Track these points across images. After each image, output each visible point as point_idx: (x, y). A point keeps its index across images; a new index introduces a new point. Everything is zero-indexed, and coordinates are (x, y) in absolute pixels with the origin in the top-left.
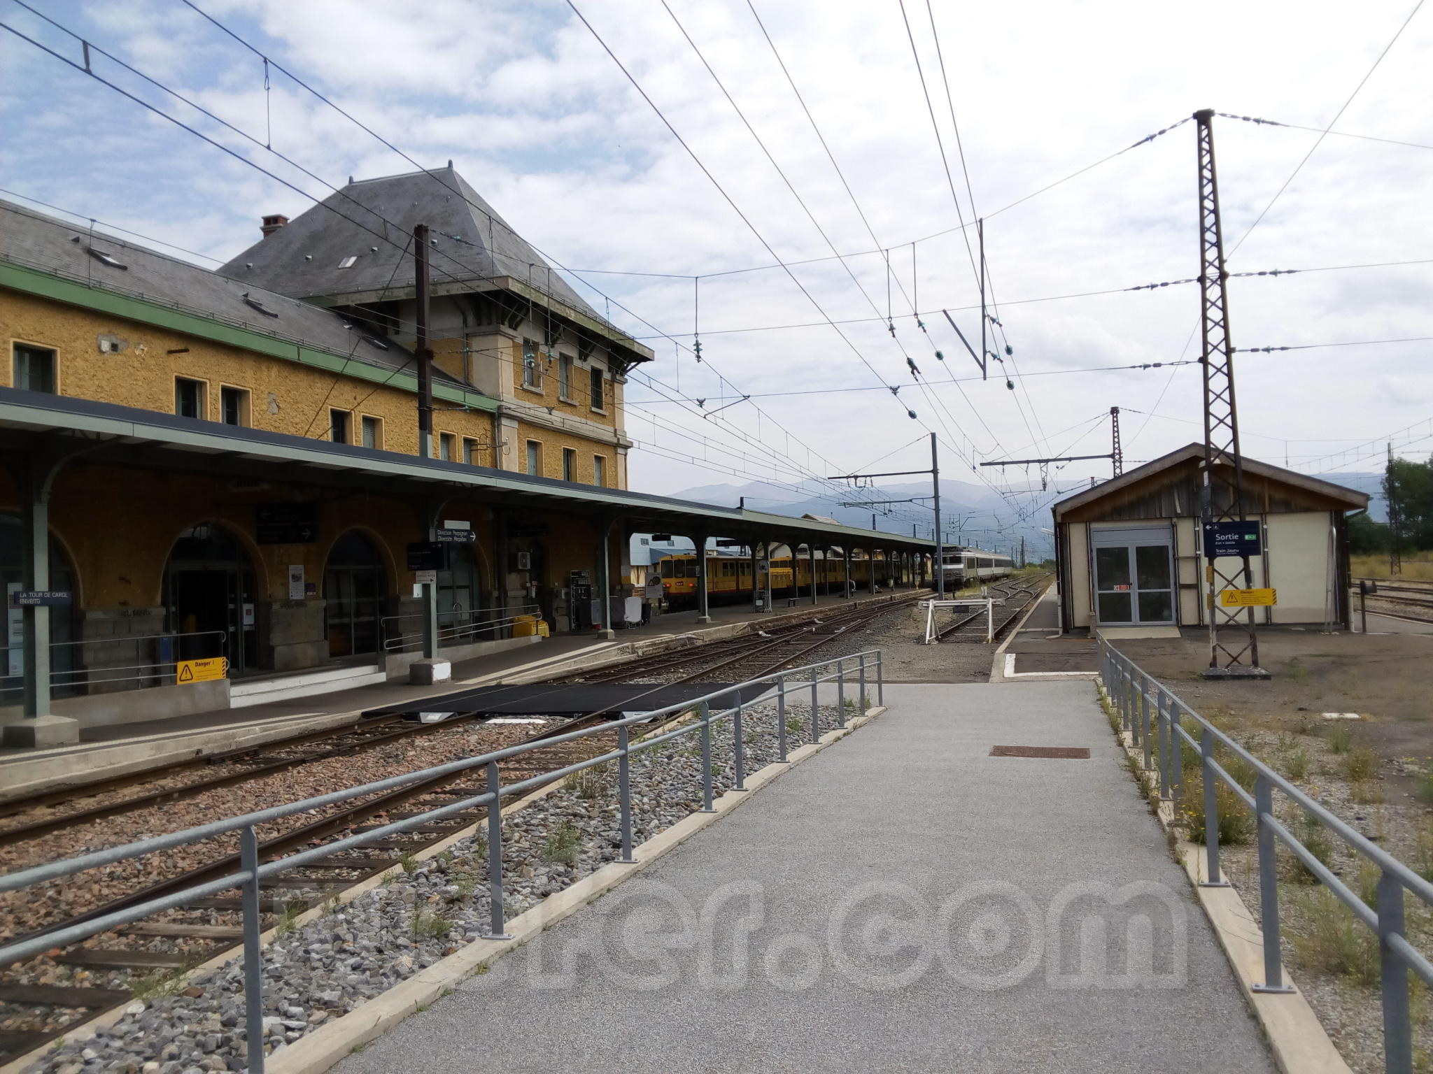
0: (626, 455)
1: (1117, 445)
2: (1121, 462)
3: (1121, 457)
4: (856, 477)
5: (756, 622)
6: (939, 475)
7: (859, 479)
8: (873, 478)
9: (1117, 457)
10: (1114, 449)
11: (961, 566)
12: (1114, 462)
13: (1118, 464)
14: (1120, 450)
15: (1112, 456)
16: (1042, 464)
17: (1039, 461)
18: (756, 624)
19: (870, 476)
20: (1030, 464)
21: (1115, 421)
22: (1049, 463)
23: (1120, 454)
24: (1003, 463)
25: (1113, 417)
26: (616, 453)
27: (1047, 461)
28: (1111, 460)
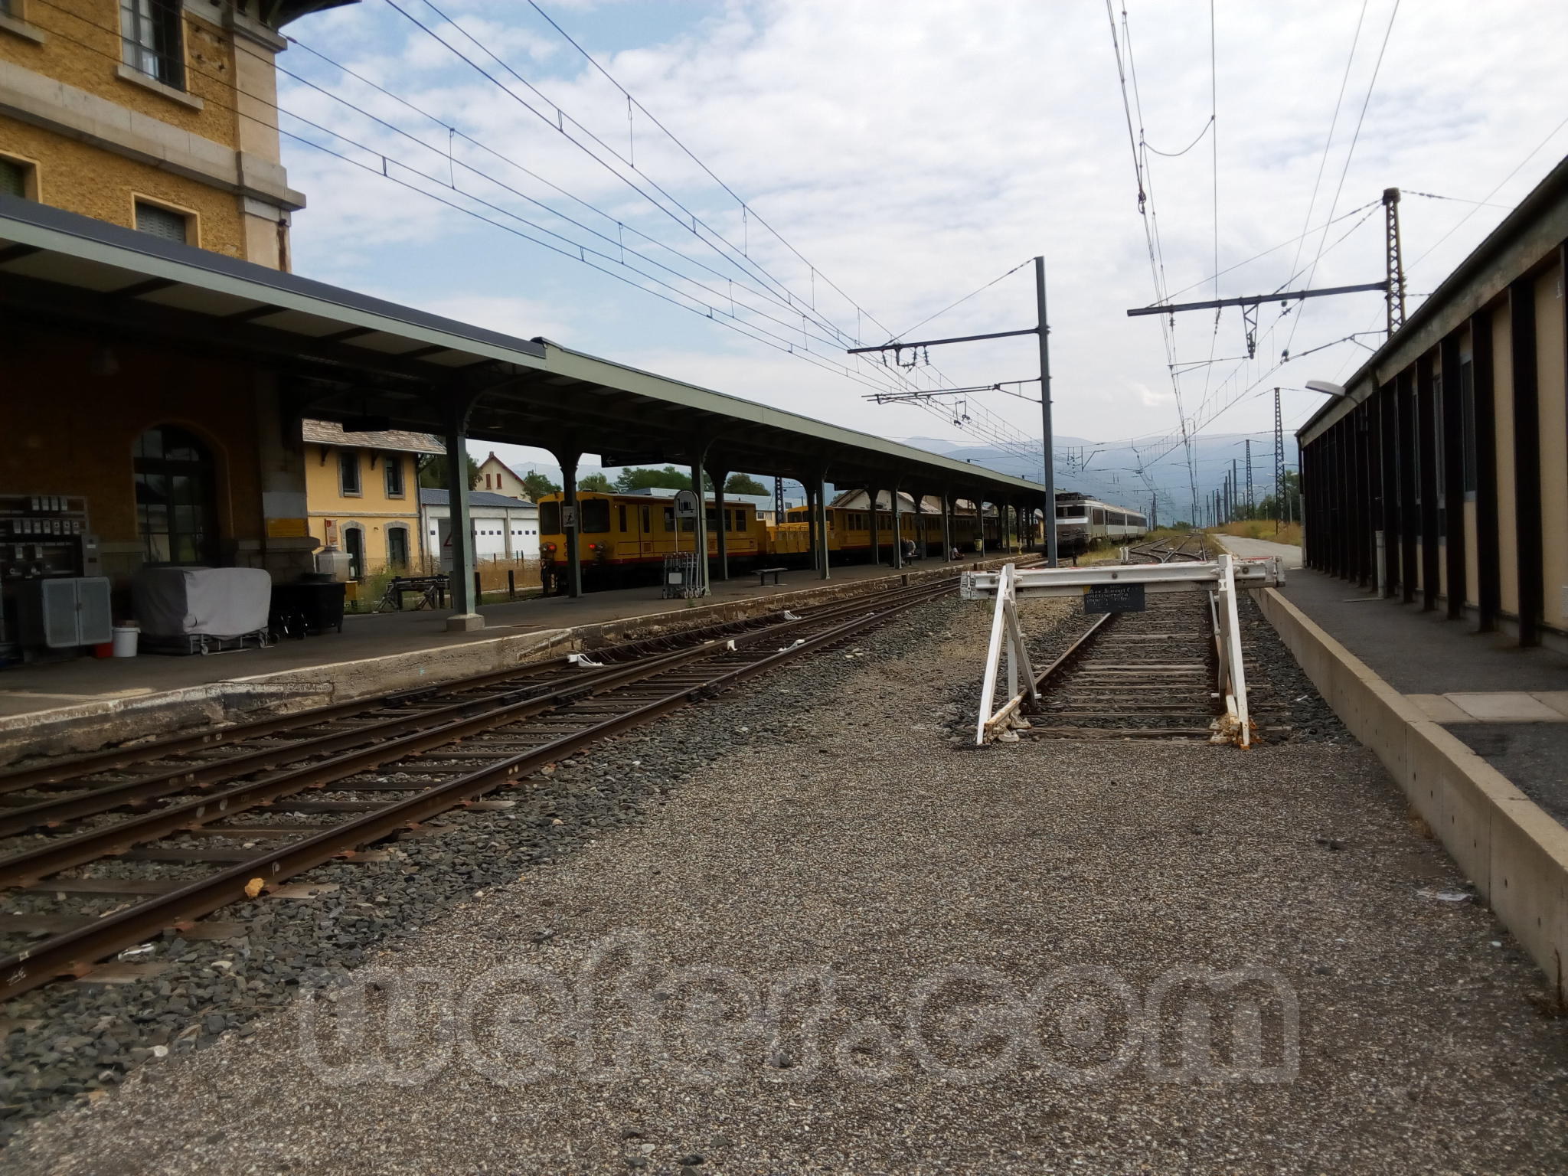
0: (282, 224)
1: (1394, 265)
2: (1401, 297)
3: (1401, 288)
4: (898, 348)
5: (611, 624)
6: (1050, 337)
7: (903, 351)
8: (928, 348)
9: (1395, 287)
10: (1389, 271)
11: (1085, 520)
12: (1388, 298)
13: (1395, 301)
14: (1400, 273)
15: (1384, 286)
16: (1247, 307)
17: (1242, 302)
18: (609, 631)
19: (925, 344)
20: (1224, 309)
21: (1392, 215)
22: (1261, 305)
23: (1400, 280)
24: (1171, 309)
25: (1388, 210)
26: (242, 214)
27: (1257, 301)
28: (1383, 294)
